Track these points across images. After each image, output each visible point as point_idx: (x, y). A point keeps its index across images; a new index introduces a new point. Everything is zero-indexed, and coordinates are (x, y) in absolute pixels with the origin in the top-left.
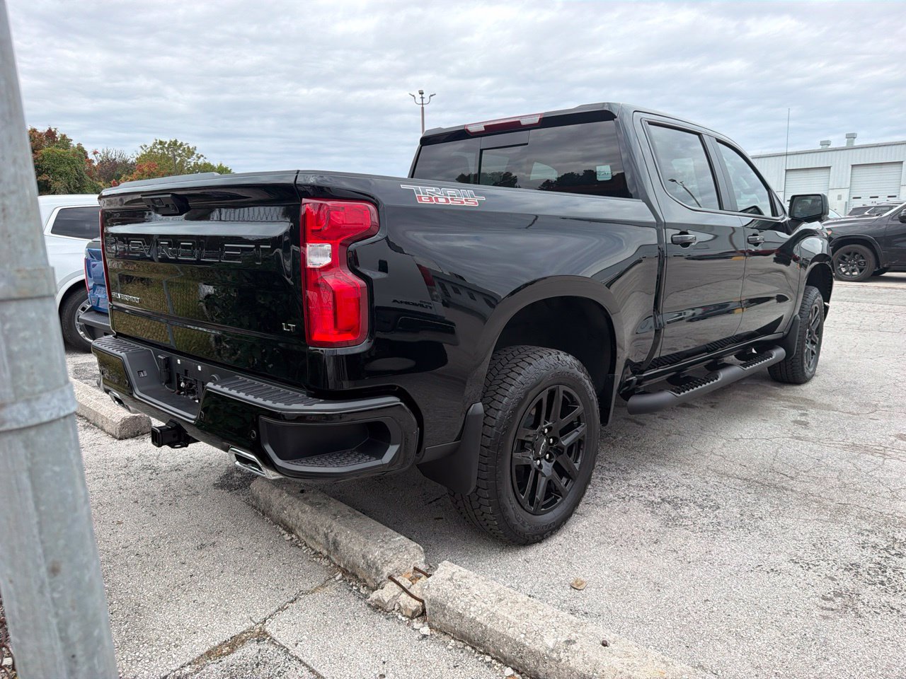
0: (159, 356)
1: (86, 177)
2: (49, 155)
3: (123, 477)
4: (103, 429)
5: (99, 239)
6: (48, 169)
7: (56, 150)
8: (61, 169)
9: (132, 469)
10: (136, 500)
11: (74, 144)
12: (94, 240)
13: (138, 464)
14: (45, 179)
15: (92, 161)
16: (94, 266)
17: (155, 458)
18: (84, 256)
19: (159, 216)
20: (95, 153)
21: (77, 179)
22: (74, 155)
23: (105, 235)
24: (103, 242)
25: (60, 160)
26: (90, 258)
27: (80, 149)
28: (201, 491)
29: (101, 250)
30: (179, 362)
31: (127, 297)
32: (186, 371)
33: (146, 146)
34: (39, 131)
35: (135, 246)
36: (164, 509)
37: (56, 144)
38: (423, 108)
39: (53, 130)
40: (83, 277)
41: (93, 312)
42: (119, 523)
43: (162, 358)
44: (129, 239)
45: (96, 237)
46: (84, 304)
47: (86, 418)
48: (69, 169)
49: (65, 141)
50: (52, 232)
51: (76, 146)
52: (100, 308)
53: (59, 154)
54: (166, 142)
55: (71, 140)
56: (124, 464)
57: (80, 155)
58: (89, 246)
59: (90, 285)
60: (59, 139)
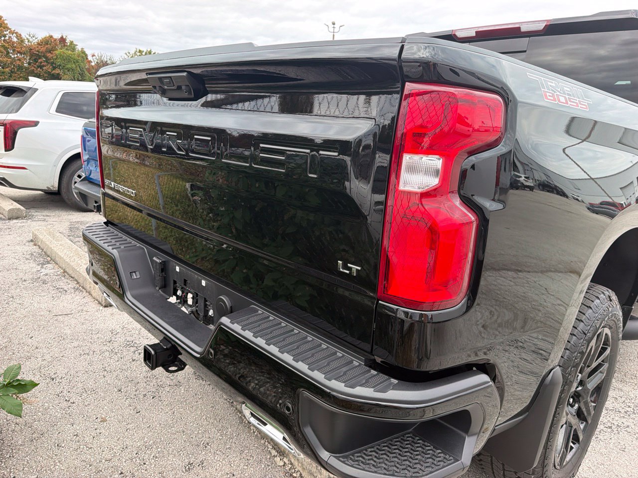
0: (155, 258)
1: (86, 72)
2: (61, 55)
3: (107, 354)
4: (90, 294)
5: (94, 120)
6: (60, 65)
7: (66, 52)
8: (69, 66)
9: (116, 345)
10: (119, 388)
11: (79, 48)
12: (90, 120)
13: (121, 339)
14: (57, 72)
15: (90, 62)
16: (89, 141)
17: (137, 332)
18: (81, 134)
19: (165, 100)
20: (93, 56)
21: (79, 74)
22: (78, 56)
23: (99, 117)
24: (98, 124)
25: (69, 59)
26: (85, 136)
27: (83, 52)
28: (182, 382)
29: (96, 129)
30: (178, 269)
31: (121, 188)
32: (185, 281)
33: (129, 53)
34: (55, 38)
35: (134, 133)
36: (147, 404)
37: (66, 48)
38: (334, 35)
39: (64, 37)
40: (79, 150)
41: (87, 182)
42: (104, 420)
43: (158, 261)
44: (128, 125)
45: (91, 118)
46: (79, 172)
47: (76, 280)
48: (75, 66)
49: (72, 46)
50: (57, 111)
51: (80, 50)
52: (92, 179)
53: (68, 54)
54: (143, 51)
55: (77, 45)
56: (108, 338)
57: (83, 57)
58: (85, 125)
59: (85, 157)
60: (68, 44)
